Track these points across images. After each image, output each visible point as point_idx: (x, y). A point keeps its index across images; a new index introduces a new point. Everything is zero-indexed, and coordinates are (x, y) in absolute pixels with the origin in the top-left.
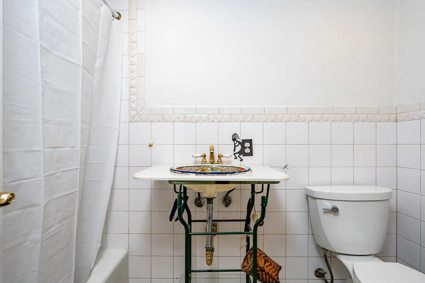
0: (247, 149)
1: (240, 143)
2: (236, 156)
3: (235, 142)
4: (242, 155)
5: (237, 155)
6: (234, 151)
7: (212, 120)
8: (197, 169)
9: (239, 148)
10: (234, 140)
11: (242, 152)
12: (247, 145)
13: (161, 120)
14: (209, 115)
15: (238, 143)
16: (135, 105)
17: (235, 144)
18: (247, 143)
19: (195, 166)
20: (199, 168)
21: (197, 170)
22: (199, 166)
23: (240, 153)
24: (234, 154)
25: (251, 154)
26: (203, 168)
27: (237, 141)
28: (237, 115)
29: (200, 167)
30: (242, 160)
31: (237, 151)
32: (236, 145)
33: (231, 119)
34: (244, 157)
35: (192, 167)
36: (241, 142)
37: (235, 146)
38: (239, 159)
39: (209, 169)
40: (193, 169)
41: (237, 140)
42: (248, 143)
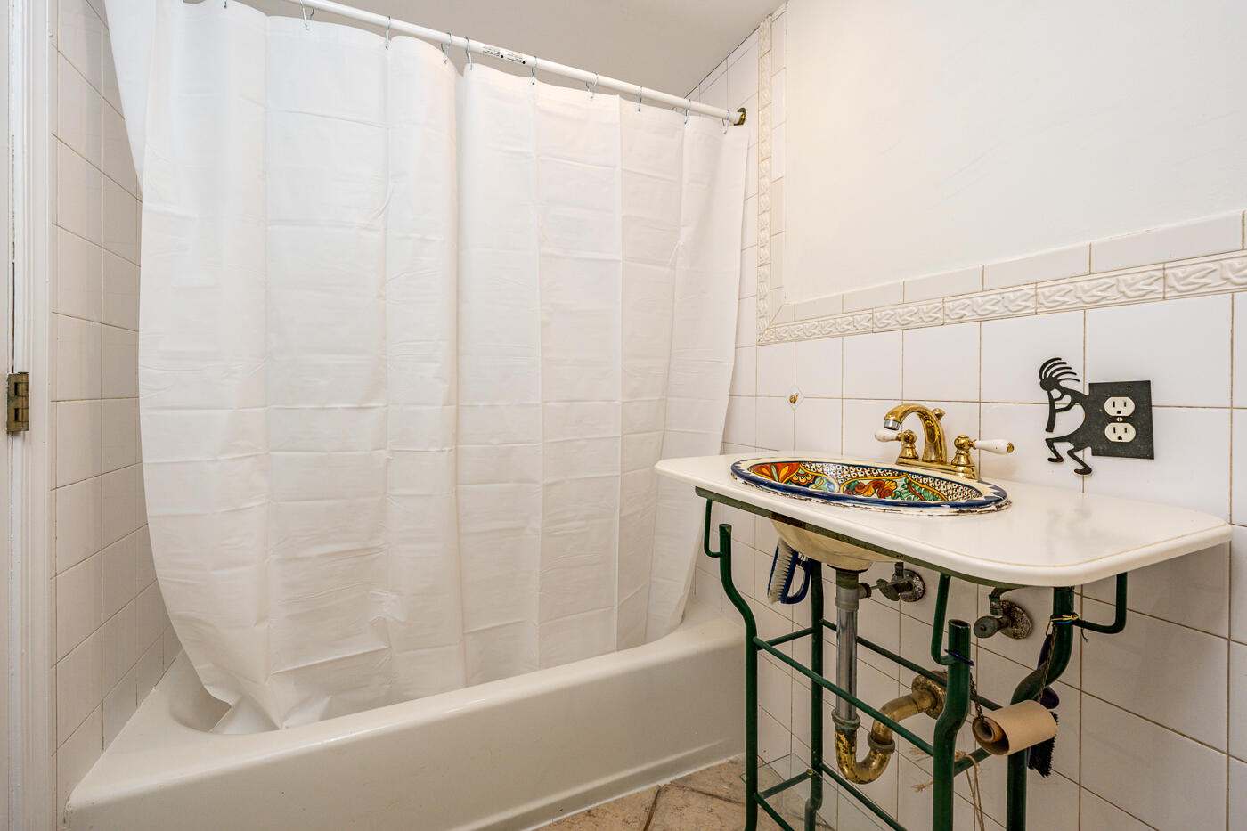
0: (1120, 427)
1: (1077, 397)
2: (1055, 452)
3: (1056, 393)
4: (1088, 450)
5: (1064, 448)
6: (1050, 428)
7: (959, 316)
8: (860, 475)
9: (1072, 420)
10: (1048, 383)
11: (1091, 437)
12: (1121, 406)
13: (814, 334)
14: (946, 300)
15: (1067, 399)
16: (766, 306)
17: (1052, 401)
18: (1119, 401)
19: (855, 466)
20: (867, 472)
21: (858, 477)
22: (870, 467)
23: (1078, 439)
24: (1050, 442)
25: (1143, 448)
26: (879, 475)
27: (1064, 391)
28: (1066, 281)
29: (873, 470)
30: (1086, 471)
31: (1060, 431)
32: (1057, 407)
33: (1037, 302)
34: (1097, 459)
35: (846, 467)
36: (1087, 393)
37: (1053, 412)
38: (1070, 465)
39: (901, 481)
40: (845, 472)
41: (1061, 383)
42: (1128, 400)
